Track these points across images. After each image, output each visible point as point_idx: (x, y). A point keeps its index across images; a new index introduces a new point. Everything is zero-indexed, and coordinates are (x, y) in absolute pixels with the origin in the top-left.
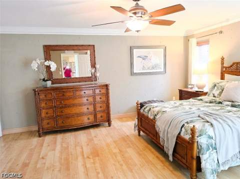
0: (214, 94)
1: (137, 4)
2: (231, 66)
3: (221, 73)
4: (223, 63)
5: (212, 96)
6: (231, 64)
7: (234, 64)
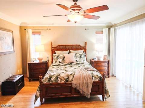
0: (59, 61)
1: (75, 3)
2: (57, 47)
3: (52, 50)
4: (52, 46)
5: (59, 62)
6: (57, 46)
7: (58, 46)
